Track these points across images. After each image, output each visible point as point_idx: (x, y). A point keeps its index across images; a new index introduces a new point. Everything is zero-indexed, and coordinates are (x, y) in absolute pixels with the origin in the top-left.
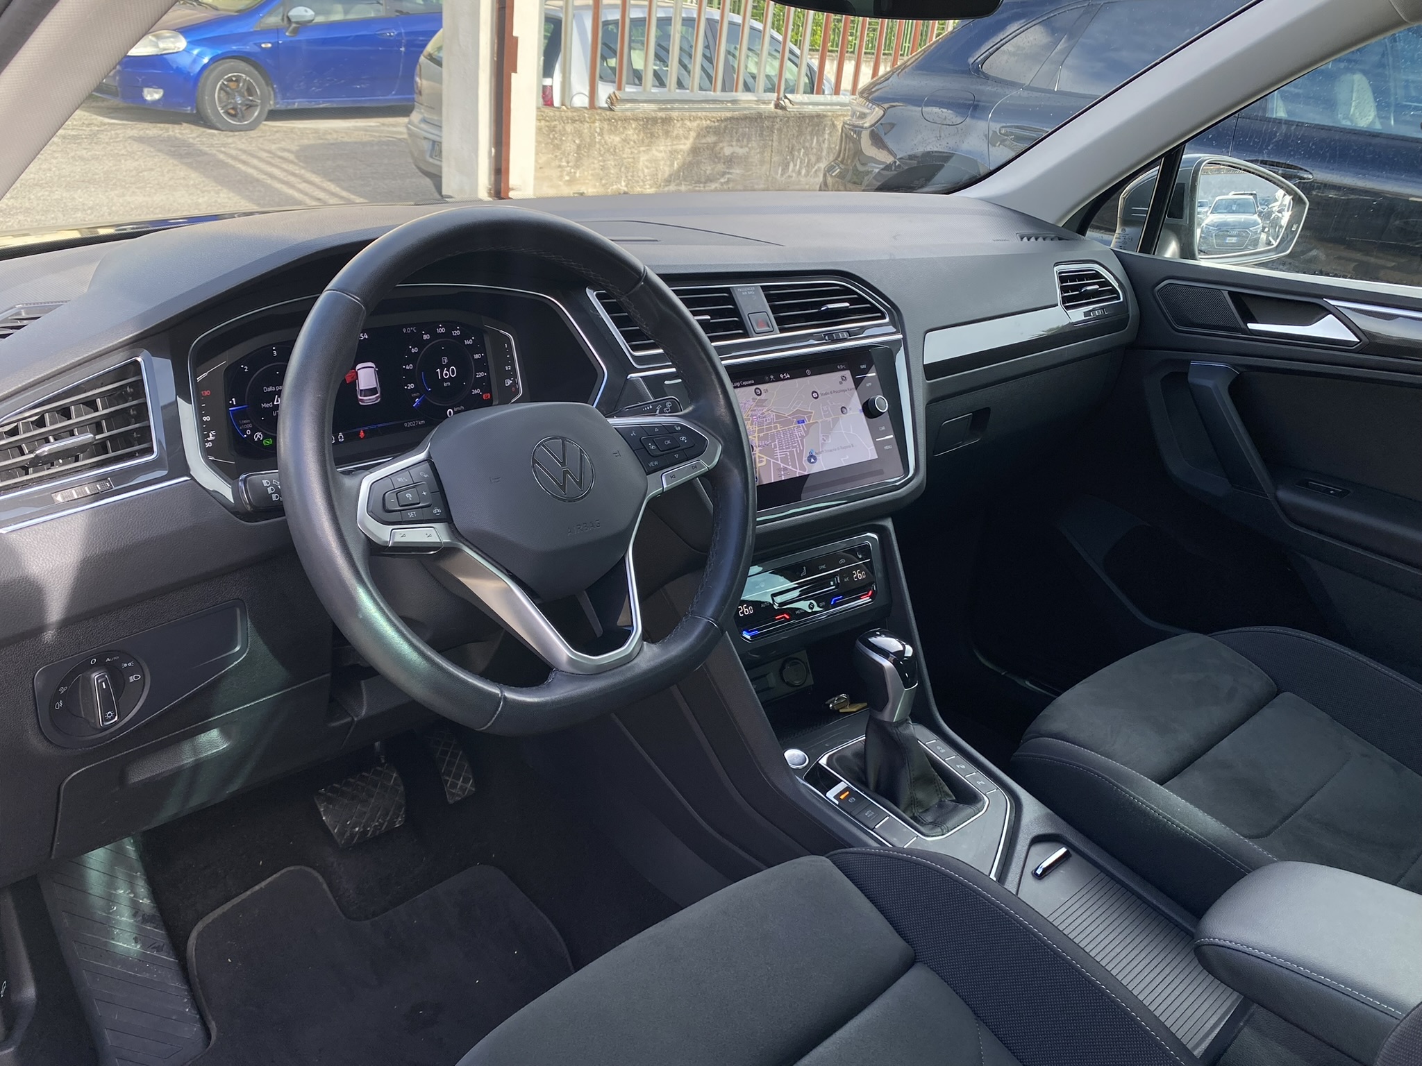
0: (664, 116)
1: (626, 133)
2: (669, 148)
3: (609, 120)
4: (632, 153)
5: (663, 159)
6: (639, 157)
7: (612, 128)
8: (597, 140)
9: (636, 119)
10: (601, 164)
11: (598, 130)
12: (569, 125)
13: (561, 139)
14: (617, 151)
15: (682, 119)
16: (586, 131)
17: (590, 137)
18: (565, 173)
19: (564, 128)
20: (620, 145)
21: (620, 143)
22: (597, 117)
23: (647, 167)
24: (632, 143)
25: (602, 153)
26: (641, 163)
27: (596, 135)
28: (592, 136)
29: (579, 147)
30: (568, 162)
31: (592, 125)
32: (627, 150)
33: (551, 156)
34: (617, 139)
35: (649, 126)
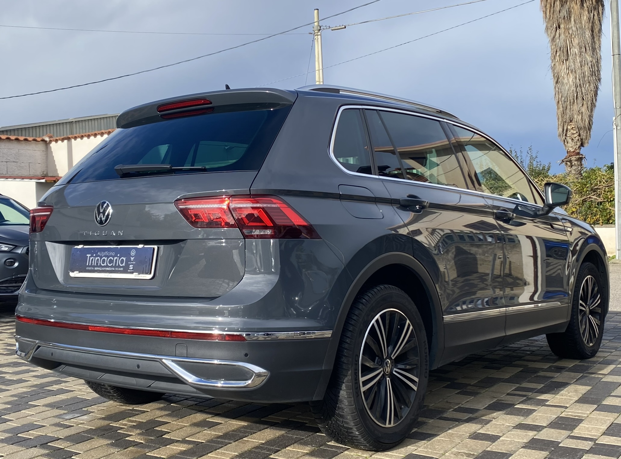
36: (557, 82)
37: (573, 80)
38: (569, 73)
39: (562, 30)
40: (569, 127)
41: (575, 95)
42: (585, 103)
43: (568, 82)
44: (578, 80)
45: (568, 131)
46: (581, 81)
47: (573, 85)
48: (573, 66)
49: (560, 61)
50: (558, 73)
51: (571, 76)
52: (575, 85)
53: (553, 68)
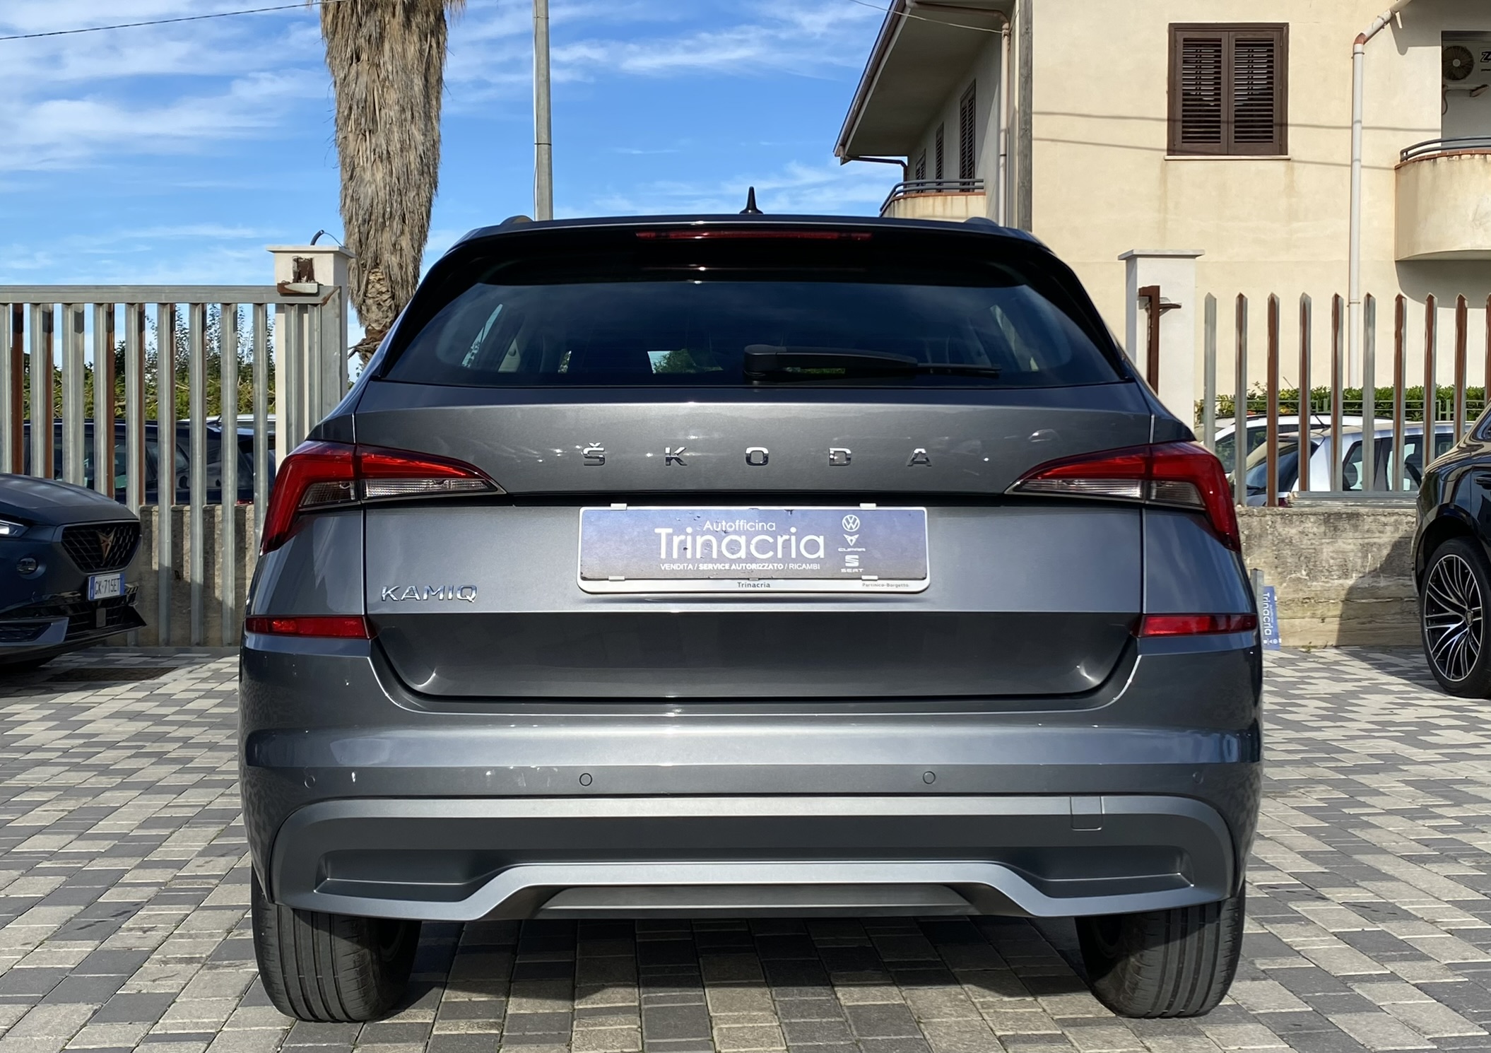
0: (1350, 512)
1: (1303, 525)
2: (1360, 541)
3: (1281, 514)
4: (1312, 544)
5: (1352, 551)
6: (1322, 549)
7: (1287, 521)
8: (1269, 532)
9: (1315, 514)
10: (1276, 553)
11: (1270, 523)
14: (1294, 541)
15: (1373, 515)
16: (1256, 523)
17: (1261, 529)
20: (1297, 537)
21: (1296, 534)
22: (1268, 512)
23: (1333, 558)
24: (1311, 536)
25: (1276, 543)
26: (1325, 554)
27: (1268, 527)
28: (1263, 527)
29: (1248, 537)
31: (1263, 518)
32: (1305, 542)
34: (1292, 531)
35: (1332, 521)
36: (351, 178)
37: (383, 178)
38: (375, 160)
39: (364, 66)
40: (372, 278)
41: (388, 210)
42: (407, 229)
43: (374, 180)
44: (394, 179)
45: (370, 286)
46: (402, 181)
47: (385, 189)
48: (384, 147)
49: (358, 132)
50: (352, 157)
51: (381, 167)
52: (388, 188)
53: (343, 145)
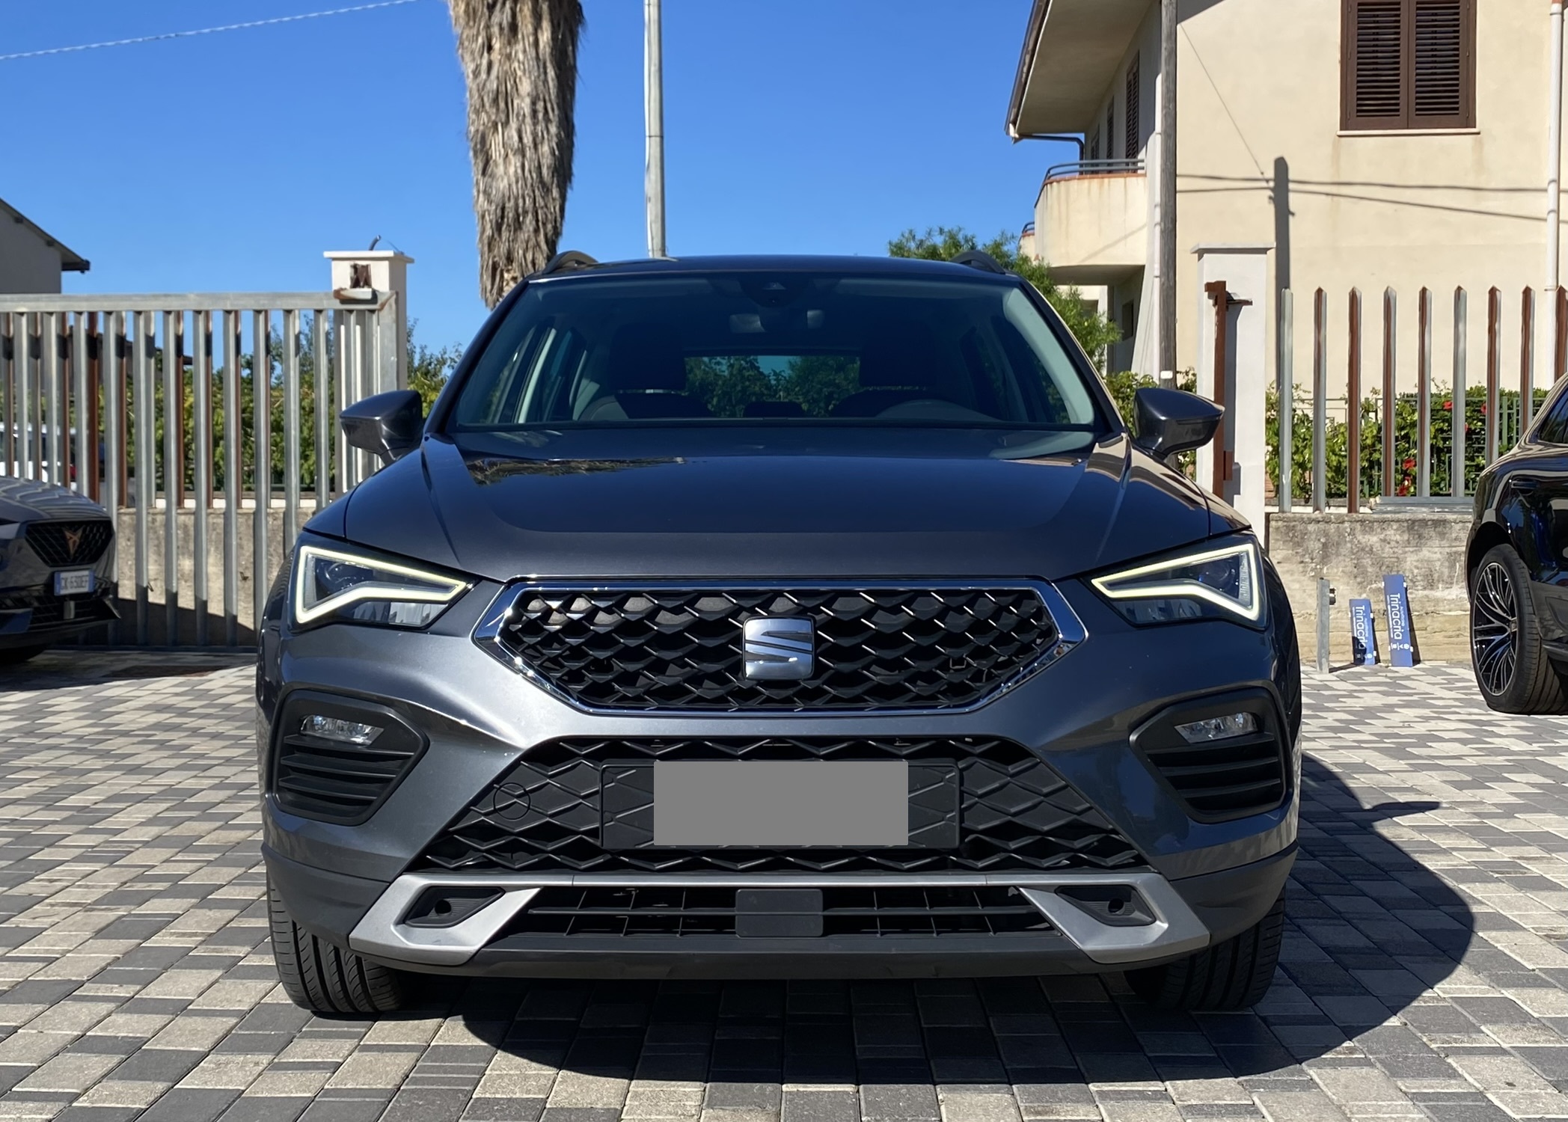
0: (1435, 518)
1: (1385, 533)
2: (1448, 550)
3: (1362, 521)
4: (1394, 553)
5: (1439, 560)
6: (1406, 558)
8: (1347, 539)
9: (1398, 521)
10: (1355, 562)
11: (1348, 530)
12: (1311, 525)
13: (1302, 538)
14: (1374, 550)
16: (1333, 530)
17: (1339, 537)
18: (1309, 569)
19: (1307, 529)
20: (1378, 545)
21: (1377, 542)
22: (1346, 519)
23: (1418, 568)
24: (1393, 544)
25: (1355, 552)
26: (1408, 563)
27: (1346, 535)
28: (1341, 535)
29: (1325, 545)
30: (1312, 559)
31: (1340, 525)
32: (1387, 550)
33: (1290, 552)
34: (1373, 539)
35: (1416, 528)
36: (484, 173)
37: (516, 171)
38: (508, 154)
39: (496, 56)
40: (506, 275)
41: (521, 205)
43: (505, 173)
44: (527, 173)
47: (517, 182)
48: (516, 138)
49: (490, 125)
51: (513, 161)
52: (520, 182)
